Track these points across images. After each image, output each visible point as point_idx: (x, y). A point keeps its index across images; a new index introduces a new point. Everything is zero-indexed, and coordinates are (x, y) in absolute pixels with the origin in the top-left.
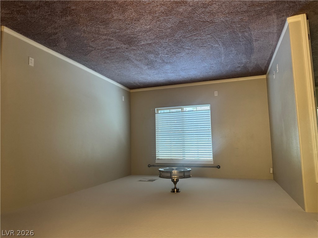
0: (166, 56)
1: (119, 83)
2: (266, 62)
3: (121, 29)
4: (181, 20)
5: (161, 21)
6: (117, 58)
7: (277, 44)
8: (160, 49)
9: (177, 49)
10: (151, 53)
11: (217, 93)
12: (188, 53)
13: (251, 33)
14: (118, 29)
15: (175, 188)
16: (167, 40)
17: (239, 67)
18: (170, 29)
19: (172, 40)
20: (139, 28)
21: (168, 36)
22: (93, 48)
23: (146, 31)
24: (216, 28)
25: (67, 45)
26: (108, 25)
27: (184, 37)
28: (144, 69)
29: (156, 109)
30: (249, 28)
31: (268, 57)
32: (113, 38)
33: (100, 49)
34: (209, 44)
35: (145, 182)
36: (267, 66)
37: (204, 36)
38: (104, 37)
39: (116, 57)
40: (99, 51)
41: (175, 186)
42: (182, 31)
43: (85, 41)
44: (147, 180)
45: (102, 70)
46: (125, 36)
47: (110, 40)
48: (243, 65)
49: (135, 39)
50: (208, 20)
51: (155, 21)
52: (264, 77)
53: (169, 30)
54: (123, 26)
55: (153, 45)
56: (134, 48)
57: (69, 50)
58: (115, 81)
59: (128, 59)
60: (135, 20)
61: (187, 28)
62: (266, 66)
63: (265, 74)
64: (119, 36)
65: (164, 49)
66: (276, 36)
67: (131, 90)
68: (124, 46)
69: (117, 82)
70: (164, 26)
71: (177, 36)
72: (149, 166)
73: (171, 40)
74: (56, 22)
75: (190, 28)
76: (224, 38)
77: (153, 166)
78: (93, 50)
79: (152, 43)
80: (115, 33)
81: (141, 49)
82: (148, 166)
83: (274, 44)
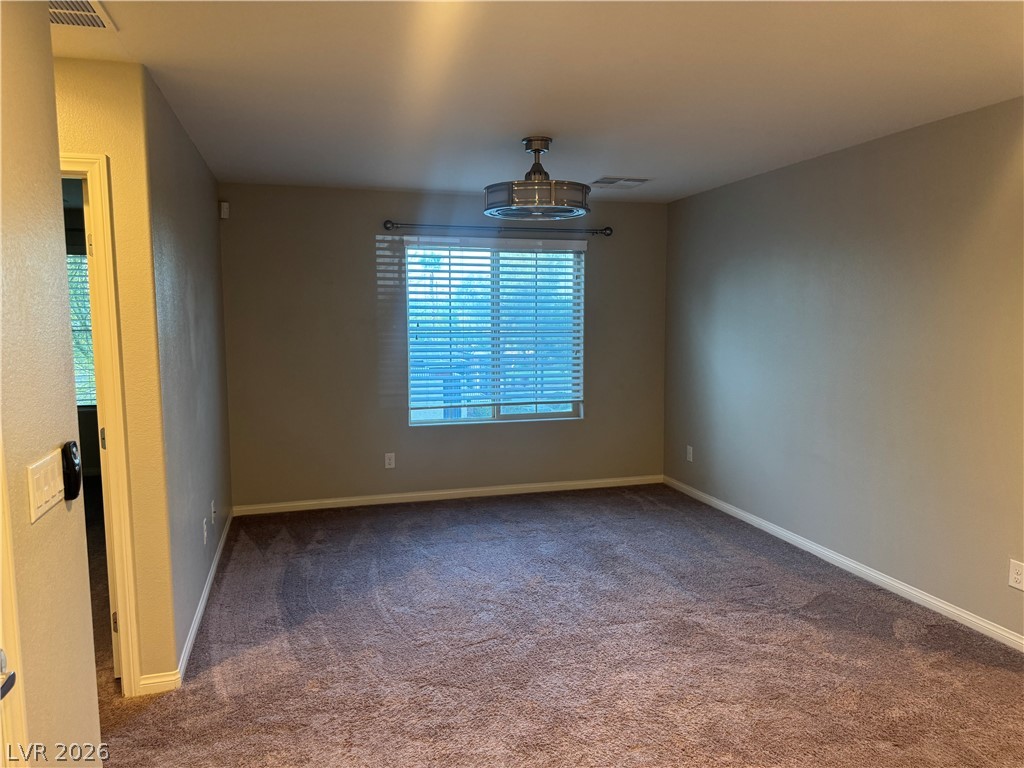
0: (555, 584)
1: (705, 504)
2: (234, 555)
3: (717, 673)
4: (519, 692)
5: (583, 691)
6: (718, 582)
7: (207, 607)
8: (580, 606)
9: (523, 602)
10: (608, 594)
11: (387, 461)
12: (486, 588)
13: (291, 645)
14: (727, 671)
15: (537, 151)
16: (558, 633)
17: (319, 542)
18: (553, 665)
19: (542, 632)
20: (657, 672)
21: (558, 644)
22: (803, 616)
23: (631, 662)
24: (405, 664)
25: (891, 627)
26: (759, 685)
27: (504, 639)
28: (625, 545)
29: (582, 417)
30: (298, 660)
31: (229, 568)
32: (741, 644)
33: (779, 612)
34: (423, 616)
35: (627, 176)
36: (232, 543)
37: (440, 639)
38: (769, 648)
39: (721, 585)
40: (783, 607)
41: (537, 158)
42: (514, 657)
43: (832, 638)
44: (622, 182)
45: (767, 547)
46: (698, 650)
47: (750, 640)
48: (310, 547)
49: (666, 639)
50: (431, 688)
51: (607, 692)
52: (239, 510)
53: (557, 662)
54: (710, 682)
55: (602, 619)
56: (664, 612)
57: (883, 611)
58: (719, 511)
59: (683, 577)
60: (671, 697)
61: (497, 666)
62: (236, 541)
63: (234, 518)
64: (719, 650)
65: (568, 606)
66: (213, 632)
67: (661, 481)
68: (700, 620)
69: (710, 507)
70: (575, 677)
71: (528, 641)
72: (607, 231)
73: (546, 631)
74: (939, 700)
75: (488, 668)
76: (376, 633)
77: (594, 232)
78: (803, 608)
79: (608, 625)
80: (734, 661)
81: (641, 608)
82: (611, 231)
83: (215, 611)
